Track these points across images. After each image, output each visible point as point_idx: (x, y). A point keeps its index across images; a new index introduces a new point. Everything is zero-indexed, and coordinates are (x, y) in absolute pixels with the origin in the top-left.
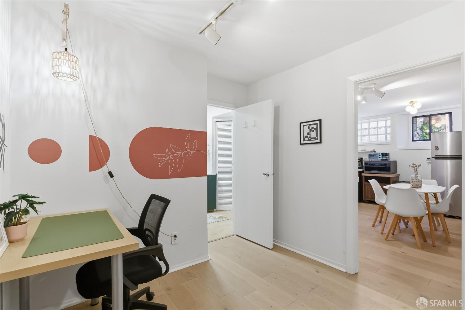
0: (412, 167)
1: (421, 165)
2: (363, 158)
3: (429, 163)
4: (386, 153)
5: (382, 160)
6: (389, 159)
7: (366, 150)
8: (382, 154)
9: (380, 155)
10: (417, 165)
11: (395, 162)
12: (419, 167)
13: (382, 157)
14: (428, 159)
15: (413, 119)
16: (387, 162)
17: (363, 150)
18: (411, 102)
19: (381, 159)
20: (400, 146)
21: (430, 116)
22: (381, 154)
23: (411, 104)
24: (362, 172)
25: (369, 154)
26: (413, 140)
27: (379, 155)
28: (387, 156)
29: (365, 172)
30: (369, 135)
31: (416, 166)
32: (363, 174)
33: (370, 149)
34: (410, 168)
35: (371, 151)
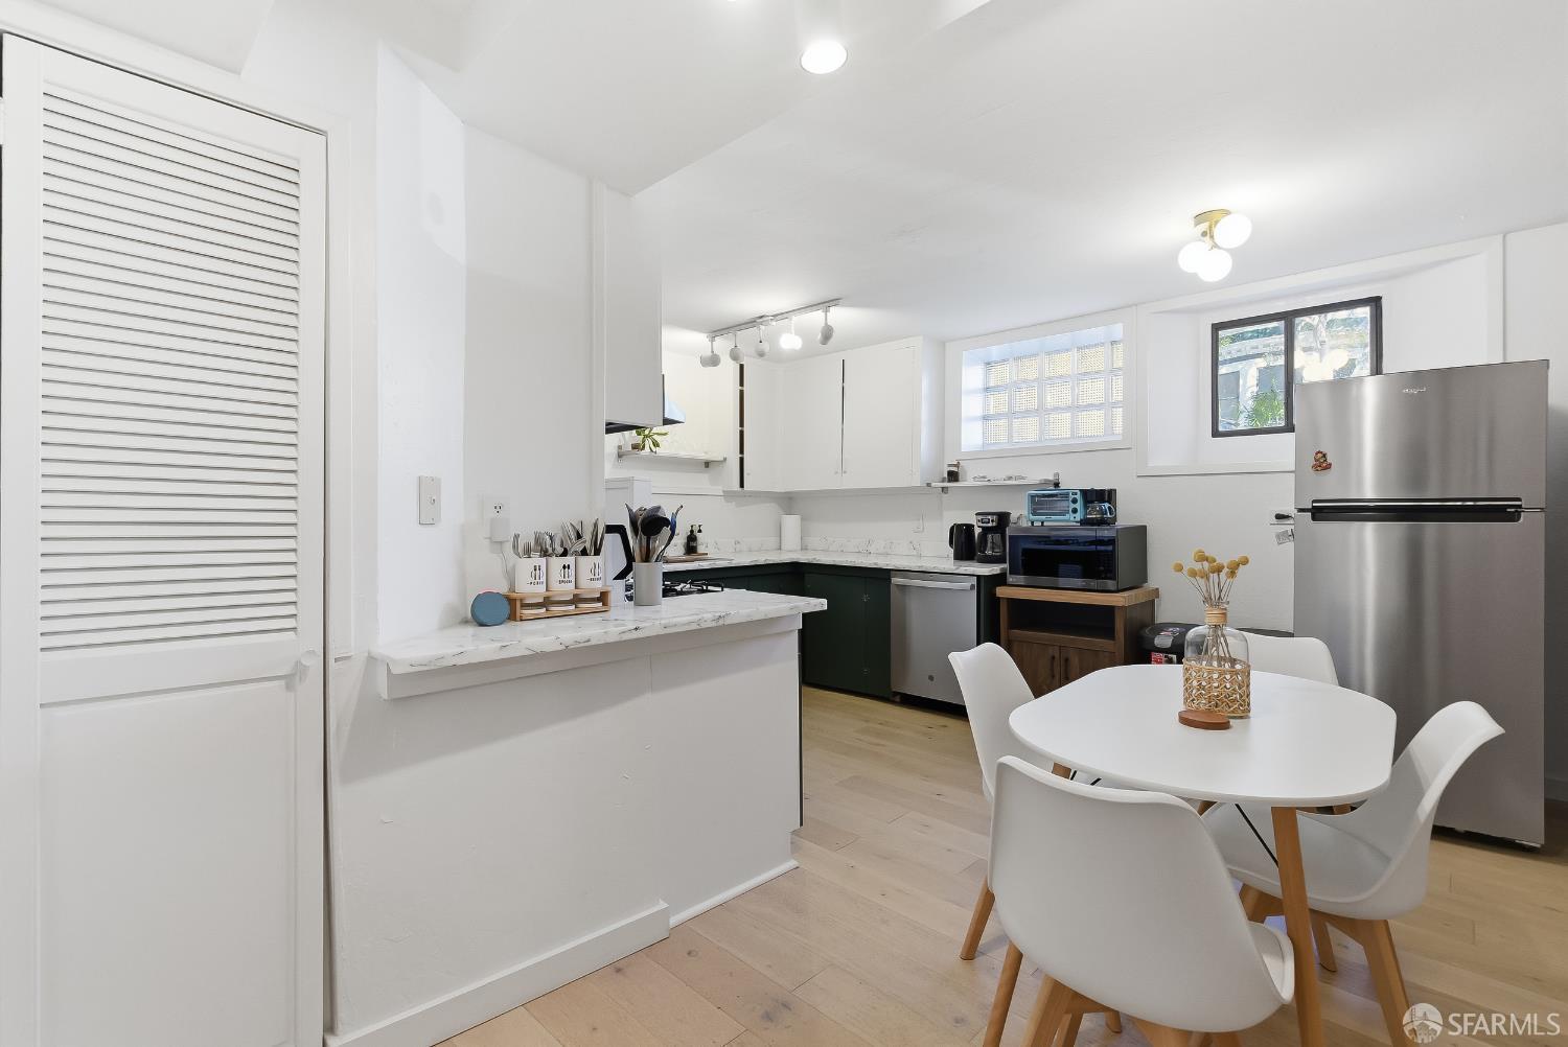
0: (1193, 574)
1: (1245, 561)
2: (1009, 514)
3: (1281, 538)
4: (1102, 492)
5: (1085, 522)
6: (1115, 519)
7: (1023, 478)
8: (1084, 493)
9: (1075, 501)
10: (1224, 559)
11: (1141, 531)
12: (1232, 574)
13: (1086, 507)
14: (1279, 517)
15: (1217, 336)
16: (1105, 532)
17: (1010, 478)
18: (1199, 218)
19: (1079, 516)
20: (1159, 462)
21: (1289, 317)
22: (1078, 497)
23: (1204, 226)
24: (1000, 579)
25: (1033, 497)
26: (1216, 433)
27: (1071, 497)
28: (1107, 505)
29: (1011, 579)
30: (1041, 410)
31: (1219, 570)
32: (1002, 592)
33: (1038, 473)
34: (1184, 577)
35: (1047, 482)
